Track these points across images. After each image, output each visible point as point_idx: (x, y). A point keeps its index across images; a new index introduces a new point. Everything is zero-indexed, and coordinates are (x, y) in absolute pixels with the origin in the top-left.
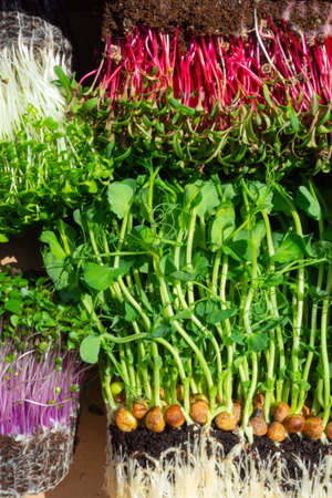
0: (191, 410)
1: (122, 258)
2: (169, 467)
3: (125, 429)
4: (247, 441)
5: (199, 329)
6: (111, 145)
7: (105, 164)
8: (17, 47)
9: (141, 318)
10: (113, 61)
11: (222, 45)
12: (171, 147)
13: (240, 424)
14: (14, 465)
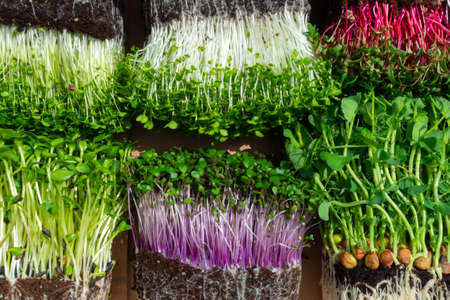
0: (399, 254)
1: (349, 149)
2: (383, 294)
3: (349, 266)
4: (438, 277)
5: (401, 198)
6: (345, 75)
7: (337, 86)
8: (283, 12)
9: (361, 190)
10: (349, 20)
11: (424, 9)
12: (387, 75)
13: (432, 265)
14: (271, 290)
